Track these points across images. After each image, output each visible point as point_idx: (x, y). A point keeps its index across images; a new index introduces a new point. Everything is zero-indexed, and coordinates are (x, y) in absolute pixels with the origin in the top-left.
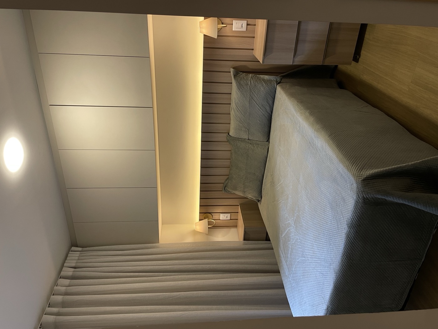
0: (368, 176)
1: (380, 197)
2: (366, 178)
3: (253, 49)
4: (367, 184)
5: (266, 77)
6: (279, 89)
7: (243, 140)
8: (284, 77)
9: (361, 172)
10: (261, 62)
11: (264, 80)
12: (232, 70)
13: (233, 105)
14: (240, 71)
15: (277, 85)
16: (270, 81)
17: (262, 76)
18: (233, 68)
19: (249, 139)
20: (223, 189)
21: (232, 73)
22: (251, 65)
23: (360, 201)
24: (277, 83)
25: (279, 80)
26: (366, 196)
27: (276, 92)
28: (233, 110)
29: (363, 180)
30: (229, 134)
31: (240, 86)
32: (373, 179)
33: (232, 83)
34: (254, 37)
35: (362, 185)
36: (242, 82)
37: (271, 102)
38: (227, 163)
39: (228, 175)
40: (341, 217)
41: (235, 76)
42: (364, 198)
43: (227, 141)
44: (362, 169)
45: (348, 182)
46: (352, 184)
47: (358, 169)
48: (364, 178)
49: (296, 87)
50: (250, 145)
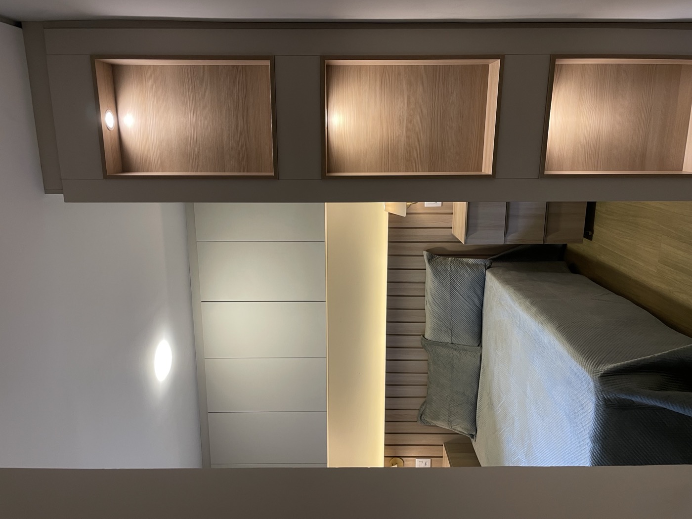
0: (607, 371)
1: (624, 397)
2: (604, 374)
3: (451, 228)
4: (607, 381)
5: (471, 261)
6: (489, 276)
7: (444, 345)
8: (495, 260)
9: (597, 367)
10: (463, 242)
11: (467, 264)
12: (425, 253)
13: (429, 297)
14: (436, 255)
15: (486, 270)
16: (477, 265)
17: (465, 260)
18: (427, 251)
19: (452, 343)
20: (419, 419)
21: (425, 257)
22: (449, 247)
23: (601, 403)
24: (485, 268)
25: (488, 264)
26: (607, 397)
27: (485, 279)
28: (428, 304)
29: (601, 377)
30: (424, 337)
31: (436, 273)
32: (613, 375)
33: (425, 269)
34: (452, 214)
35: (600, 383)
36: (439, 268)
37: (479, 293)
38: (422, 378)
39: (425, 397)
40: (582, 429)
41: (429, 261)
42: (605, 399)
43: (421, 346)
44: (599, 364)
45: (584, 382)
46: (589, 383)
47: (593, 364)
48: (601, 374)
49: (512, 272)
50: (455, 352)
